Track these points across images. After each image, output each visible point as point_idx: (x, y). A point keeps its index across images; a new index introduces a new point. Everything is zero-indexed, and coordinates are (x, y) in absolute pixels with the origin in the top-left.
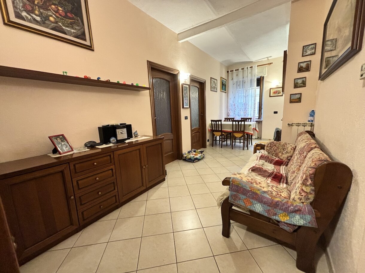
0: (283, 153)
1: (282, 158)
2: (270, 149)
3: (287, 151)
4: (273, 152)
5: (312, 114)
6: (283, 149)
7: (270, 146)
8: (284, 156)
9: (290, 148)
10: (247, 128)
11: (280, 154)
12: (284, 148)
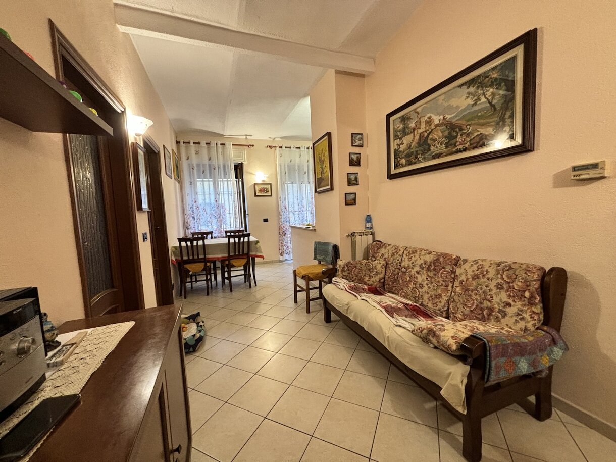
0: (371, 275)
1: (372, 283)
2: (349, 273)
3: (376, 272)
4: (355, 277)
5: (369, 219)
6: (369, 270)
7: (348, 270)
8: (373, 279)
9: (379, 267)
10: (252, 246)
11: (367, 278)
12: (368, 268)
